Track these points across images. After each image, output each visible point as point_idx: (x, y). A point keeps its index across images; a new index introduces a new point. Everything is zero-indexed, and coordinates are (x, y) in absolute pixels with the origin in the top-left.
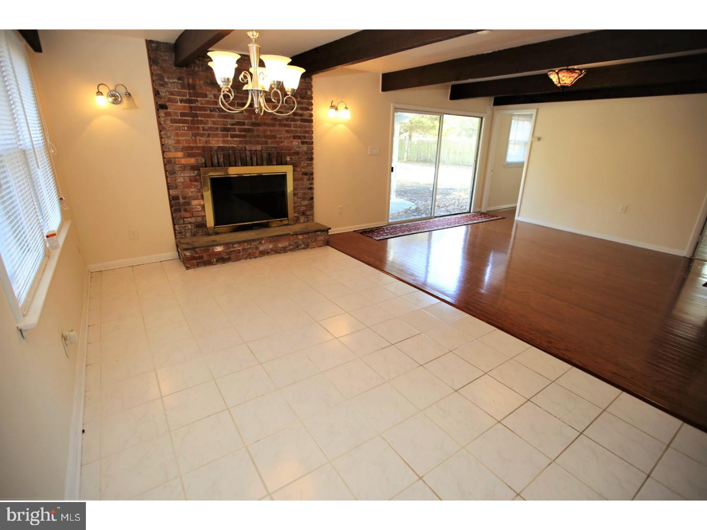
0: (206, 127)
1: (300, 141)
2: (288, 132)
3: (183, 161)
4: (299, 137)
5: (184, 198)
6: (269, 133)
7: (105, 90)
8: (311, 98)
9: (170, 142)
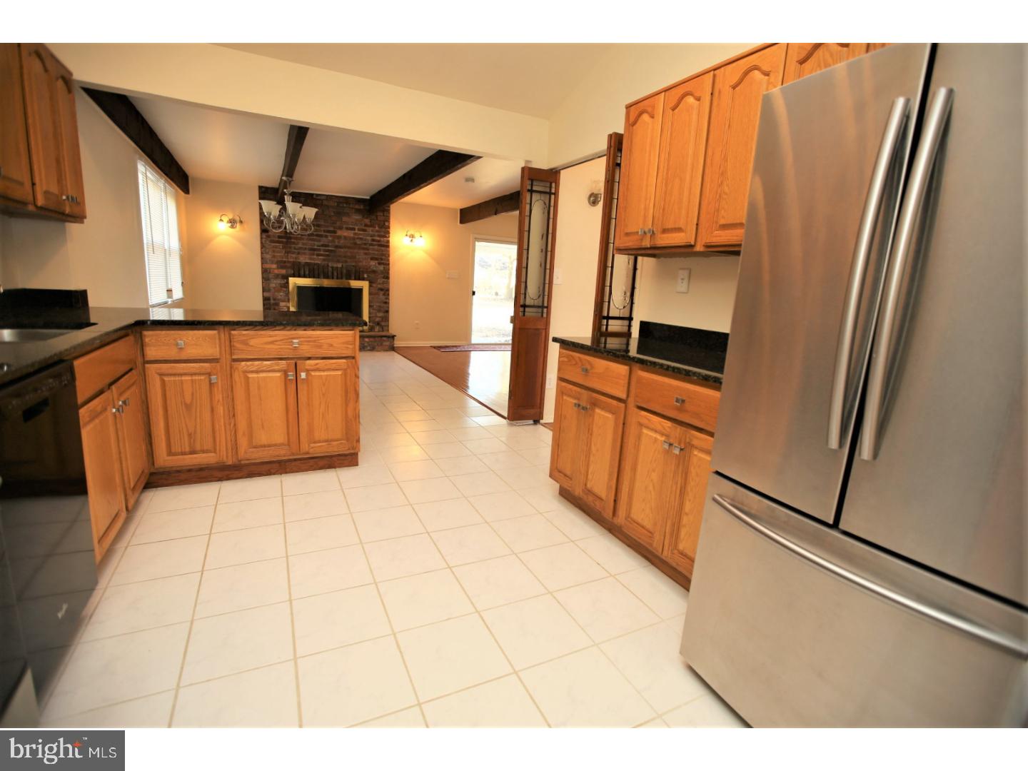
0: (297, 246)
1: (376, 262)
2: (366, 254)
3: (276, 271)
4: (376, 259)
5: (274, 300)
6: (349, 254)
7: (226, 219)
8: (389, 227)
9: (268, 256)
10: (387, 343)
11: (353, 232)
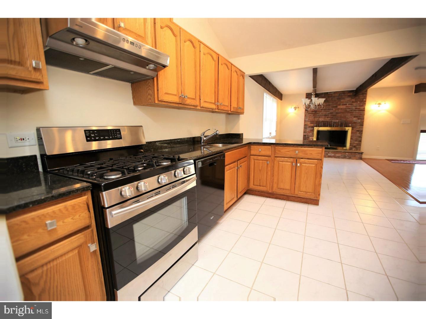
0: (319, 115)
1: (357, 118)
2: (351, 115)
3: (310, 125)
4: (357, 117)
5: (308, 136)
6: (343, 116)
8: (365, 101)
9: (307, 119)
10: (359, 156)
11: (346, 106)
